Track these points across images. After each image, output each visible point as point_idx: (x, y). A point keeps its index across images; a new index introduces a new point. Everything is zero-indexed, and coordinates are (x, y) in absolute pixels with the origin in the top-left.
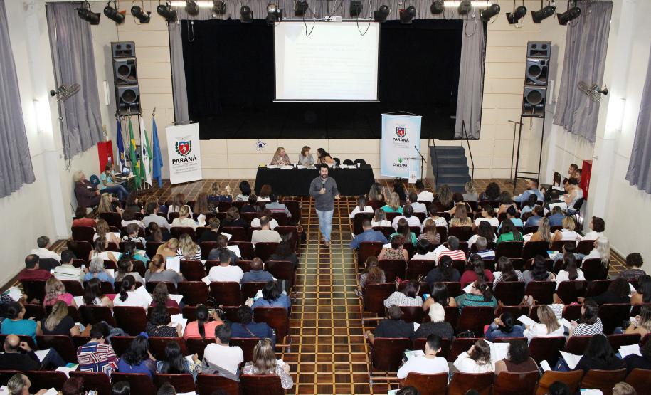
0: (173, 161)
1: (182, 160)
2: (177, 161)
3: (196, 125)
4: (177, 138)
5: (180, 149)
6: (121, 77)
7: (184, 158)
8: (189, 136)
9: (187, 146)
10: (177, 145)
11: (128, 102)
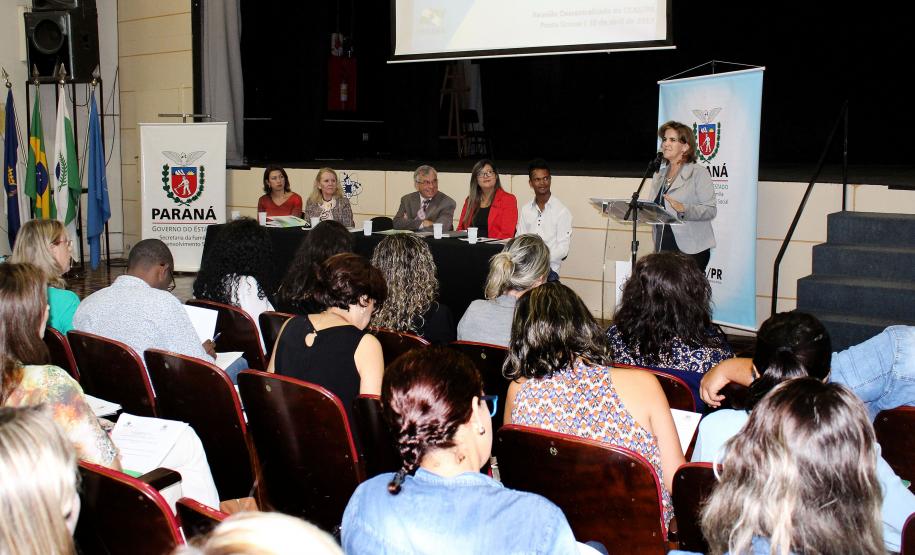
0: (155, 212)
1: (176, 213)
2: (165, 214)
3: (221, 128)
5: (175, 184)
7: (182, 208)
8: (201, 153)
9: (192, 180)
10: (165, 173)
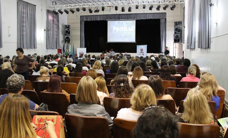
3: (86, 48)
4: (80, 51)
6: (66, 33)
8: (83, 51)
11: (67, 40)
